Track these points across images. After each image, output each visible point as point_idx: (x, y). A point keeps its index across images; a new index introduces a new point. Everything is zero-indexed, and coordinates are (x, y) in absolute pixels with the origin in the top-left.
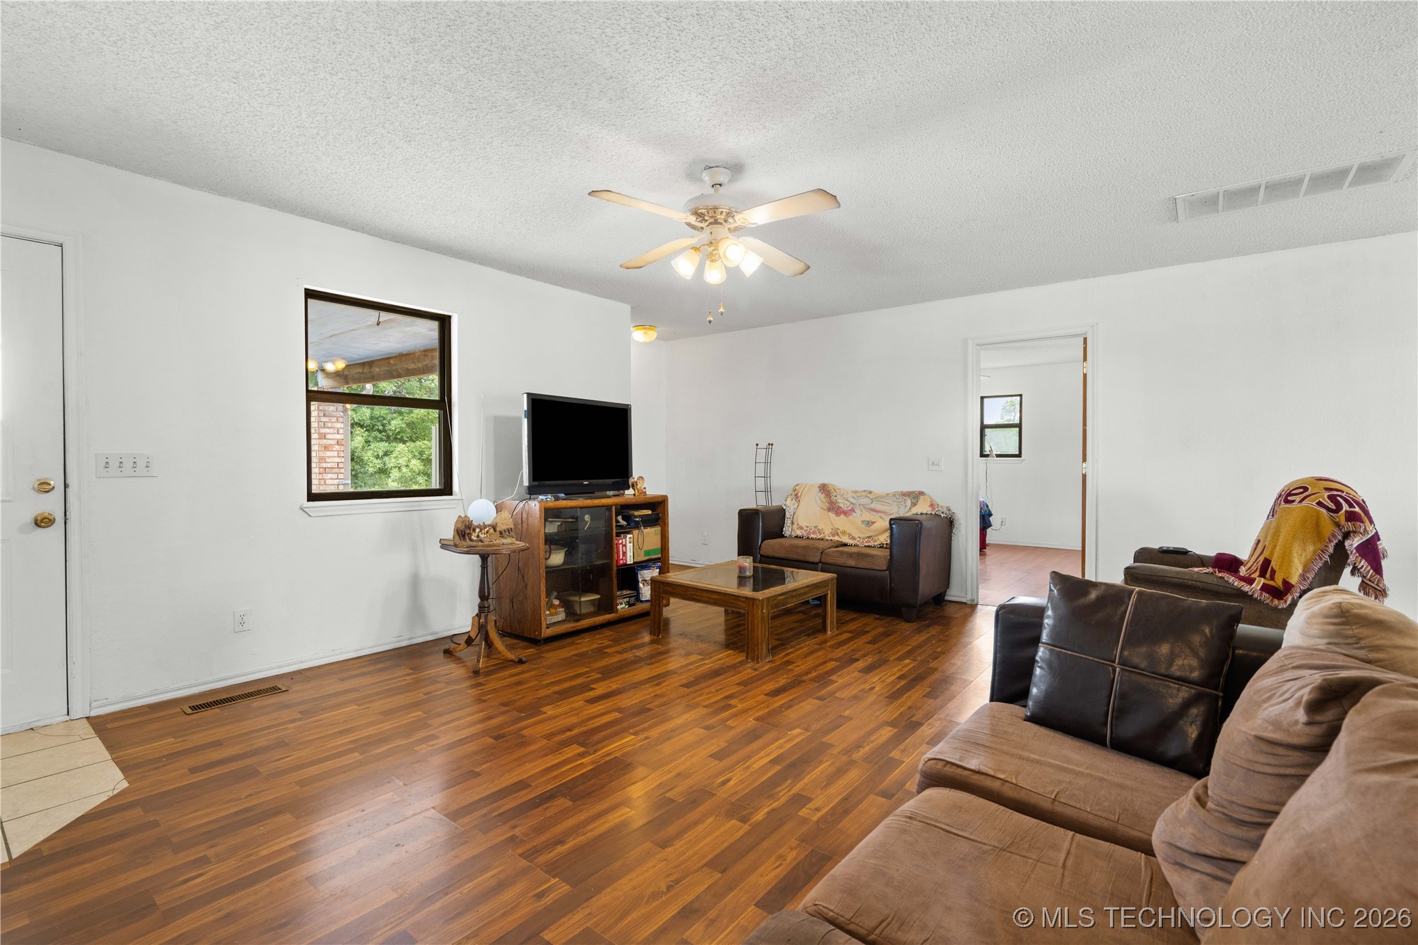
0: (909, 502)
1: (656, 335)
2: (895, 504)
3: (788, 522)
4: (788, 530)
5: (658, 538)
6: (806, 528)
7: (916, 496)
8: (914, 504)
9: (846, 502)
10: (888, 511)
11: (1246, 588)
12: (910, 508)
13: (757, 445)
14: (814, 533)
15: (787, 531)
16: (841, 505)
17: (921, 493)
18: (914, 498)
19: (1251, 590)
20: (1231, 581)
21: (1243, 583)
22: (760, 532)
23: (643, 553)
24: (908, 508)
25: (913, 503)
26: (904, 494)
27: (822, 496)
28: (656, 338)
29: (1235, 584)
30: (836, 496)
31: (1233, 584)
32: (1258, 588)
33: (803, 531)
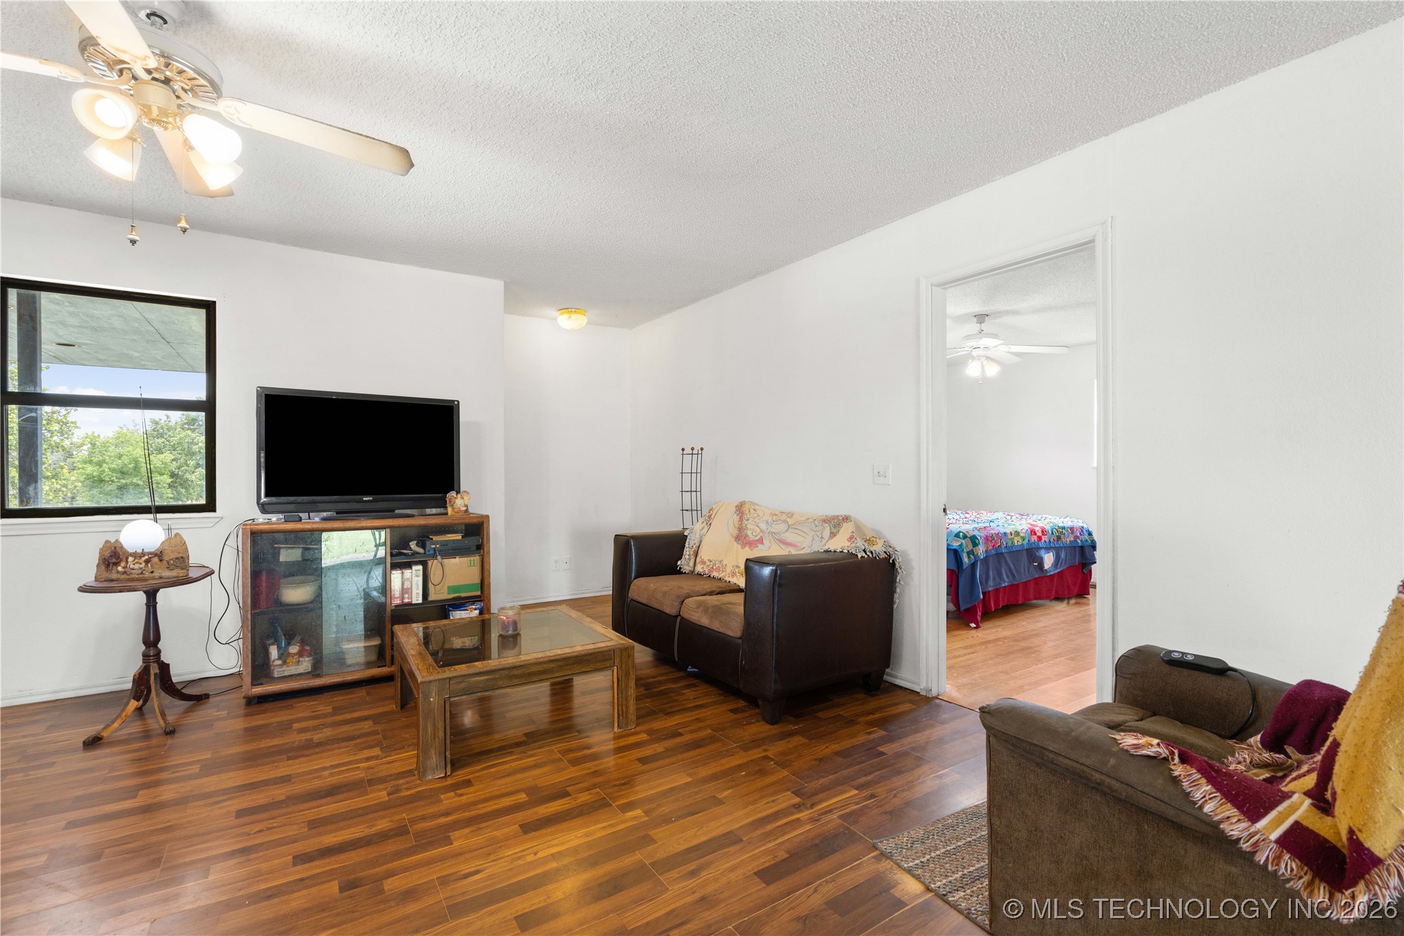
0: (827, 533)
1: (586, 321)
2: (812, 533)
3: (687, 552)
4: (688, 565)
5: (476, 571)
6: (708, 563)
7: (836, 523)
8: (833, 535)
9: (756, 528)
10: (799, 544)
11: (1236, 827)
12: (828, 541)
13: (683, 450)
14: (718, 570)
15: (685, 564)
16: (749, 533)
17: (846, 519)
18: (835, 527)
19: (1252, 836)
20: (1198, 795)
21: (1231, 811)
22: (634, 567)
23: (445, 590)
24: (824, 541)
25: (832, 533)
26: (826, 520)
27: (736, 518)
28: (587, 323)
29: (1207, 809)
30: (748, 520)
31: (1201, 807)
32: (1274, 836)
33: (705, 567)
